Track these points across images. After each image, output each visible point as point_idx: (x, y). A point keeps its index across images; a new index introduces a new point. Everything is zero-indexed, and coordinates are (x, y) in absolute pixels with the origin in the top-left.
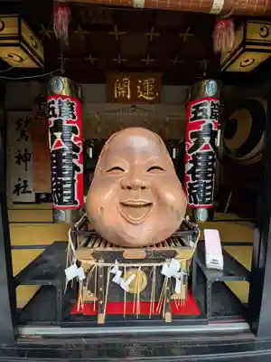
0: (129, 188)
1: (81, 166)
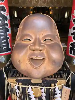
0: (33, 50)
1: (10, 29)
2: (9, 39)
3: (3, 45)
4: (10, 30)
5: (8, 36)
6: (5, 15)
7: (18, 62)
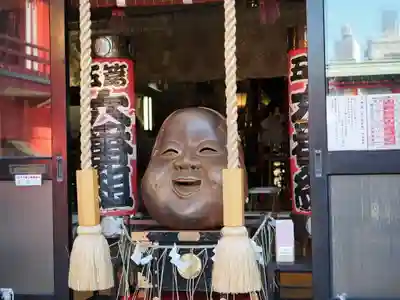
0: (181, 168)
1: (134, 147)
2: (130, 174)
3: (115, 186)
4: (135, 150)
5: (129, 165)
6: (126, 114)
7: (153, 187)
